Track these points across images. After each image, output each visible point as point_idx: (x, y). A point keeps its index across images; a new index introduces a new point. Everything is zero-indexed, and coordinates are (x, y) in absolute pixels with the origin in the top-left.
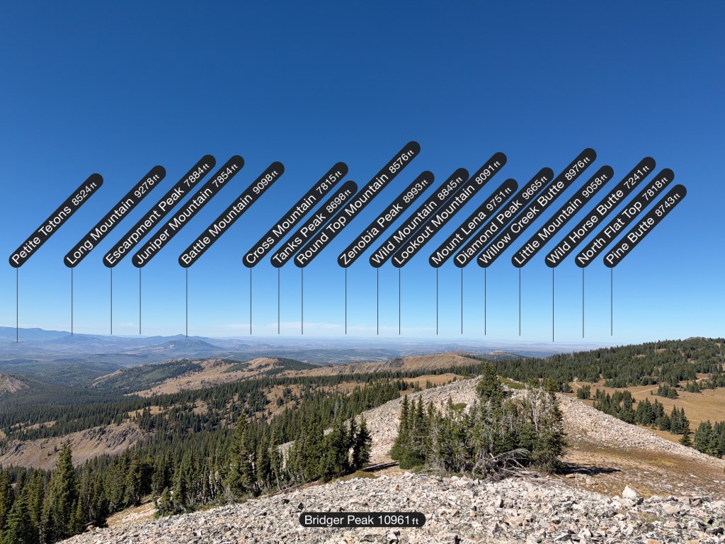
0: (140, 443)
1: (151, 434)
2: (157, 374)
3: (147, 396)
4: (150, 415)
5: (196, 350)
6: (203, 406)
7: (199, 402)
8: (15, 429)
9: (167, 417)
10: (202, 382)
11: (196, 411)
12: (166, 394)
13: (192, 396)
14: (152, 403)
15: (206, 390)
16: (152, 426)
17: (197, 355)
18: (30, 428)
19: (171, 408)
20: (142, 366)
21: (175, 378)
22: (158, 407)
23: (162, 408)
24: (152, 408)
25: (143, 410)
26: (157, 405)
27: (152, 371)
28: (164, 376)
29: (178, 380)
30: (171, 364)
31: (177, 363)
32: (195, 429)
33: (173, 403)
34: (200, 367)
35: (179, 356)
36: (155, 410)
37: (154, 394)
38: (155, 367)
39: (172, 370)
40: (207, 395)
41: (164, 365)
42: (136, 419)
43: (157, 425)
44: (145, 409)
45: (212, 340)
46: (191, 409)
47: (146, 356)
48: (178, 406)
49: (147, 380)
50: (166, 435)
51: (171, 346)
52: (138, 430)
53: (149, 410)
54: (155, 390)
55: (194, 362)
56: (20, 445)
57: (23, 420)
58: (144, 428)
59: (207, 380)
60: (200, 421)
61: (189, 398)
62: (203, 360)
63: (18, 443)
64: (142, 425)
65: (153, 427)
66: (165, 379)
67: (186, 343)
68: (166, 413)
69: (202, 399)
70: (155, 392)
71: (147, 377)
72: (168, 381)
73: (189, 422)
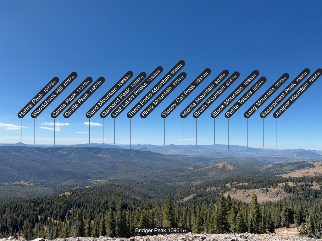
0: (285, 199)
1: (290, 195)
2: (290, 167)
3: (286, 177)
4: (289, 186)
5: (310, 157)
6: (317, 185)
7: (314, 183)
8: (234, 184)
9: (297, 188)
10: (315, 173)
11: (313, 187)
12: (296, 177)
13: (310, 180)
14: (289, 180)
15: (318, 177)
16: (290, 191)
17: (310, 159)
18: (238, 184)
19: (299, 184)
20: (282, 163)
21: (300, 170)
22: (292, 183)
23: (295, 184)
24: (289, 183)
25: (285, 183)
26: (292, 182)
27: (287, 166)
28: (294, 168)
29: (301, 171)
30: (296, 163)
31: (300, 162)
32: (314, 196)
33: (300, 182)
34: (313, 165)
35: (301, 159)
36: (291, 184)
37: (289, 176)
38: (289, 164)
39: (298, 166)
40: (319, 180)
41: (293, 163)
42: (282, 187)
43: (292, 191)
44: (286, 183)
45: (318, 152)
46: (310, 186)
47: (283, 158)
48: (303, 183)
49: (286, 170)
50: (298, 197)
51: (296, 154)
52: (283, 192)
53: (288, 184)
54: (290, 174)
55: (309, 163)
56: (236, 191)
57: (236, 181)
58: (286, 192)
59: (318, 172)
60: (316, 193)
61: (309, 180)
62: (314, 162)
63: (235, 190)
64: (285, 190)
65: (291, 192)
66: (294, 170)
67: (304, 153)
68: (297, 186)
69: (316, 182)
70: (290, 175)
71: (285, 168)
72: (296, 171)
73: (310, 193)
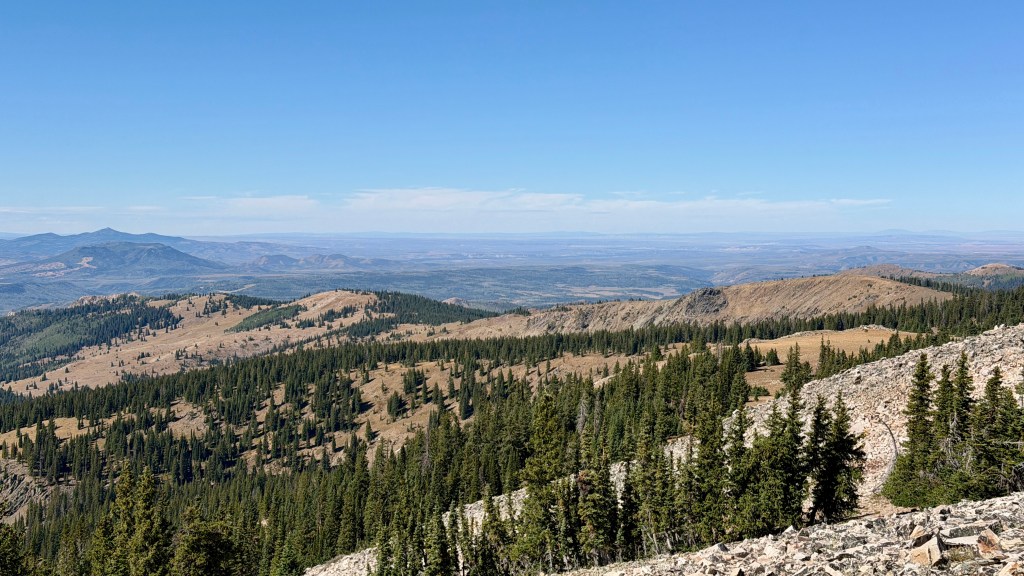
0: (37, 512)
1: (63, 488)
2: (54, 336)
3: (36, 394)
4: (57, 441)
5: (152, 272)
6: (193, 416)
7: (182, 407)
9: (101, 444)
10: (178, 356)
11: (178, 429)
12: (86, 389)
13: (163, 391)
14: (59, 408)
15: (197, 375)
16: (64, 469)
17: (156, 284)
19: (110, 422)
20: (12, 314)
21: (104, 346)
22: (74, 421)
23: (86, 423)
24: (58, 421)
25: (35, 427)
26: (71, 414)
27: (40, 328)
28: (75, 339)
29: (113, 349)
30: (89, 308)
31: (108, 305)
32: (178, 474)
33: (113, 408)
34: (169, 315)
35: (108, 286)
36: (67, 428)
37: (52, 387)
38: (48, 318)
39: (94, 325)
40: (202, 389)
41: (73, 311)
42: (20, 450)
43: (76, 466)
44: (41, 426)
45: (194, 243)
46: (162, 426)
47: (18, 288)
48: (127, 416)
49: (32, 352)
50: (102, 491)
51: (85, 262)
52: (28, 479)
53: (53, 427)
54: (54, 376)
55: (151, 304)
58: (44, 475)
59: (190, 350)
60: (188, 455)
61: (157, 395)
62: (174, 297)
64: (37, 468)
65: (69, 470)
66: (77, 347)
67: (126, 253)
68: (97, 436)
69: (189, 399)
70: (56, 382)
71: (29, 342)
72: (86, 352)
73: (161, 458)
